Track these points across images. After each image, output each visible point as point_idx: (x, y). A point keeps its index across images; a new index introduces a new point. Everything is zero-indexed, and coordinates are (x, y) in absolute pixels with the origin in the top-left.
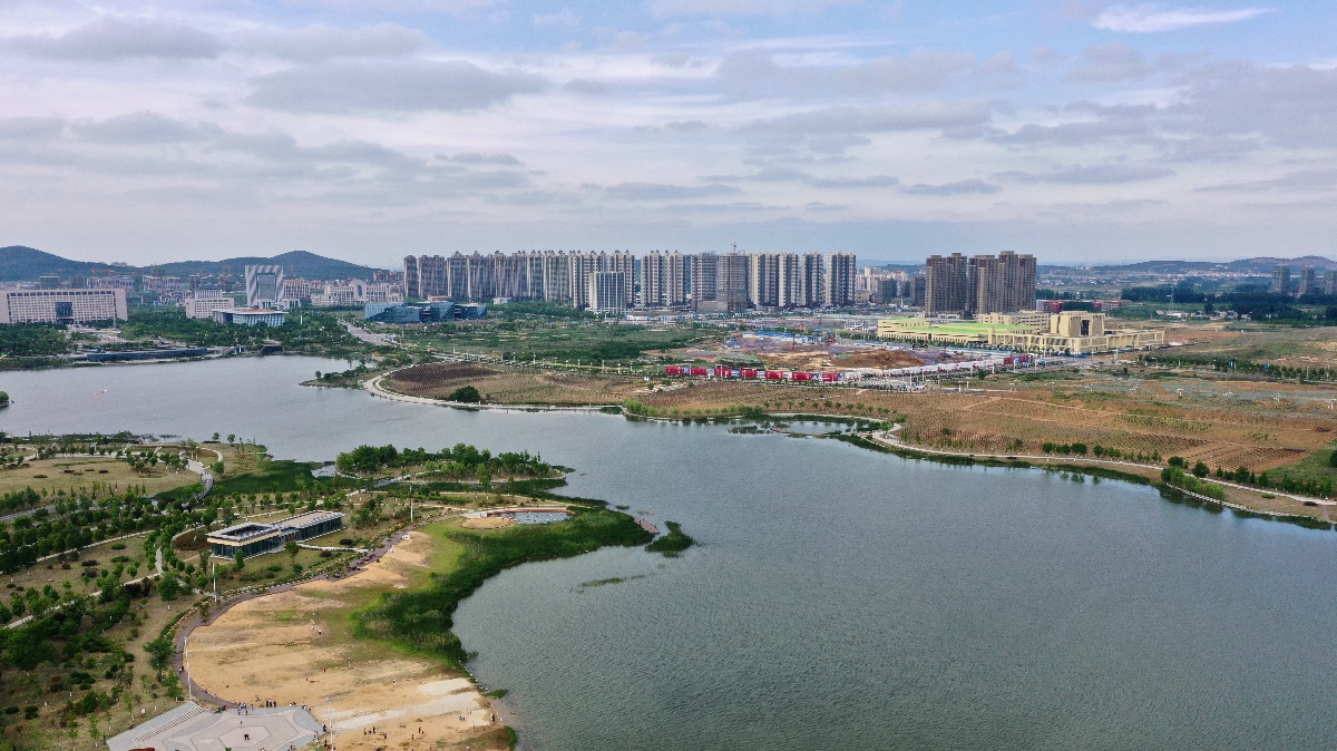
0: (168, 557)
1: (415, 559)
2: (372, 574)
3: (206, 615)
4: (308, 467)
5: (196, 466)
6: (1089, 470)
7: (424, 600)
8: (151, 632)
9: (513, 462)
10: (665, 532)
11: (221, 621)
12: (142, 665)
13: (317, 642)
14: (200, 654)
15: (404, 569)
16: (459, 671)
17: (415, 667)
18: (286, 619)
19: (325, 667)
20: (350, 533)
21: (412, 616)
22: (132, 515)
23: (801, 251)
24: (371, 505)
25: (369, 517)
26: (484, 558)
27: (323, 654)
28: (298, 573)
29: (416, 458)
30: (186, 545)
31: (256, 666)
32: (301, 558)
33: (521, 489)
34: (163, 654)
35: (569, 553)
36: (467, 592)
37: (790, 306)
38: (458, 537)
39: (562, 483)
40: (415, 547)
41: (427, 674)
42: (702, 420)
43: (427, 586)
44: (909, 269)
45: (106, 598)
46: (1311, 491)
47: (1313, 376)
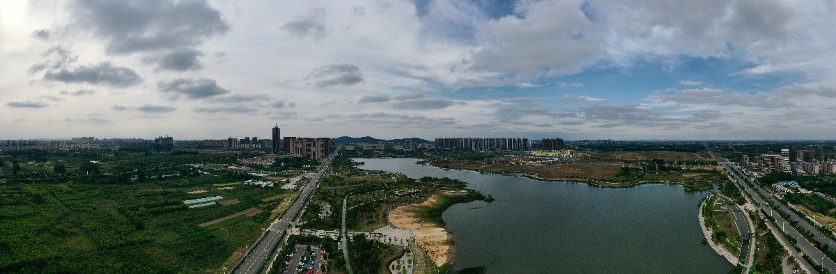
0: (387, 195)
1: (434, 201)
2: (426, 203)
3: (393, 208)
4: (415, 180)
5: (394, 178)
6: (575, 181)
7: (436, 210)
8: (383, 210)
9: (456, 181)
10: (488, 197)
11: (396, 210)
12: (381, 217)
13: (414, 217)
14: (392, 217)
15: (432, 202)
16: (442, 227)
17: (433, 225)
18: (407, 211)
19: (415, 222)
20: (422, 194)
21: (433, 213)
22: (382, 186)
23: (516, 138)
24: (426, 189)
25: (426, 192)
26: (449, 202)
27: (415, 220)
28: (411, 202)
29: (436, 179)
30: (391, 194)
31: (401, 220)
32: (412, 199)
33: (457, 187)
34: (385, 215)
35: (467, 202)
36: (445, 209)
37: (514, 149)
38: (444, 197)
39: (466, 186)
40: (434, 199)
41: (436, 227)
42: (496, 173)
43: (437, 207)
44: (539, 141)
45: (376, 202)
46: (613, 181)
47: (611, 161)
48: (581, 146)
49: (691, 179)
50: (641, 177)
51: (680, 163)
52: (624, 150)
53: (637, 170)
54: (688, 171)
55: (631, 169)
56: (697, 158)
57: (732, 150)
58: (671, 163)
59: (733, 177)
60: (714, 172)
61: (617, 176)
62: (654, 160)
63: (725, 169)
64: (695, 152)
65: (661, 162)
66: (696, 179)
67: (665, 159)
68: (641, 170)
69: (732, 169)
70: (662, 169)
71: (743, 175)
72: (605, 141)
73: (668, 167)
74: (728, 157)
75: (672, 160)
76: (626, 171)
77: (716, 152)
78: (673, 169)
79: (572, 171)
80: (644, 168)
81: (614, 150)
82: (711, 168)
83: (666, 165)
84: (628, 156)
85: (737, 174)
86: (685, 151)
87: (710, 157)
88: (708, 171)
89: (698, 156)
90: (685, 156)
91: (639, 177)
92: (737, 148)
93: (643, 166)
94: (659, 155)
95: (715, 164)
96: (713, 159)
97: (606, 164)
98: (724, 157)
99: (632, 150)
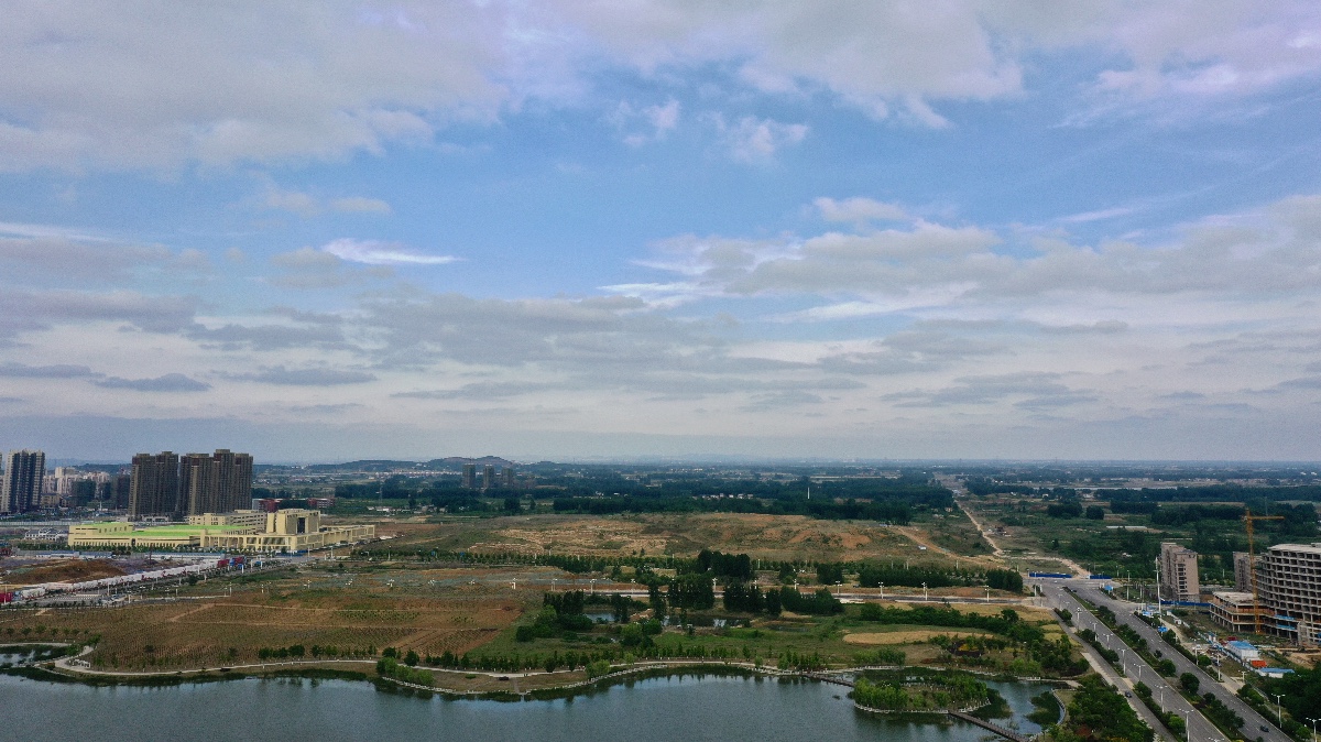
6: (307, 672)
44: (111, 468)
46: (504, 666)
47: (499, 560)
48: (346, 492)
49: (890, 655)
50: (642, 642)
51: (830, 574)
52: (558, 508)
53: (622, 606)
54: (872, 616)
55: (595, 599)
56: (913, 549)
57: (1096, 514)
58: (786, 570)
59: (1110, 658)
60: (1007, 626)
61: (524, 635)
62: (706, 558)
63: (1065, 617)
64: (903, 518)
65: (738, 568)
66: (914, 656)
67: (757, 554)
68: (639, 606)
69: (1104, 614)
70: (743, 603)
71: (1170, 655)
72: (470, 467)
73: (772, 593)
74: (1080, 552)
75: (786, 555)
76: (567, 614)
77: (1011, 523)
78: (796, 603)
79: (294, 619)
80: (654, 595)
81: (512, 507)
82: (989, 605)
83: (764, 584)
84: (580, 535)
85: (1138, 644)
86: (850, 513)
87: (980, 547)
88: (974, 621)
89: (918, 542)
90: (853, 540)
91: (630, 642)
92: (1124, 502)
93: (653, 584)
94: (726, 532)
95: (1007, 582)
96: (998, 559)
97: (473, 577)
98: (1055, 548)
99: (600, 509)
